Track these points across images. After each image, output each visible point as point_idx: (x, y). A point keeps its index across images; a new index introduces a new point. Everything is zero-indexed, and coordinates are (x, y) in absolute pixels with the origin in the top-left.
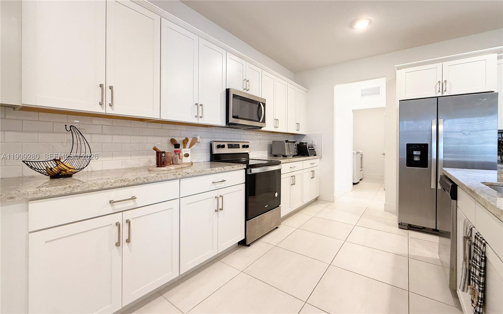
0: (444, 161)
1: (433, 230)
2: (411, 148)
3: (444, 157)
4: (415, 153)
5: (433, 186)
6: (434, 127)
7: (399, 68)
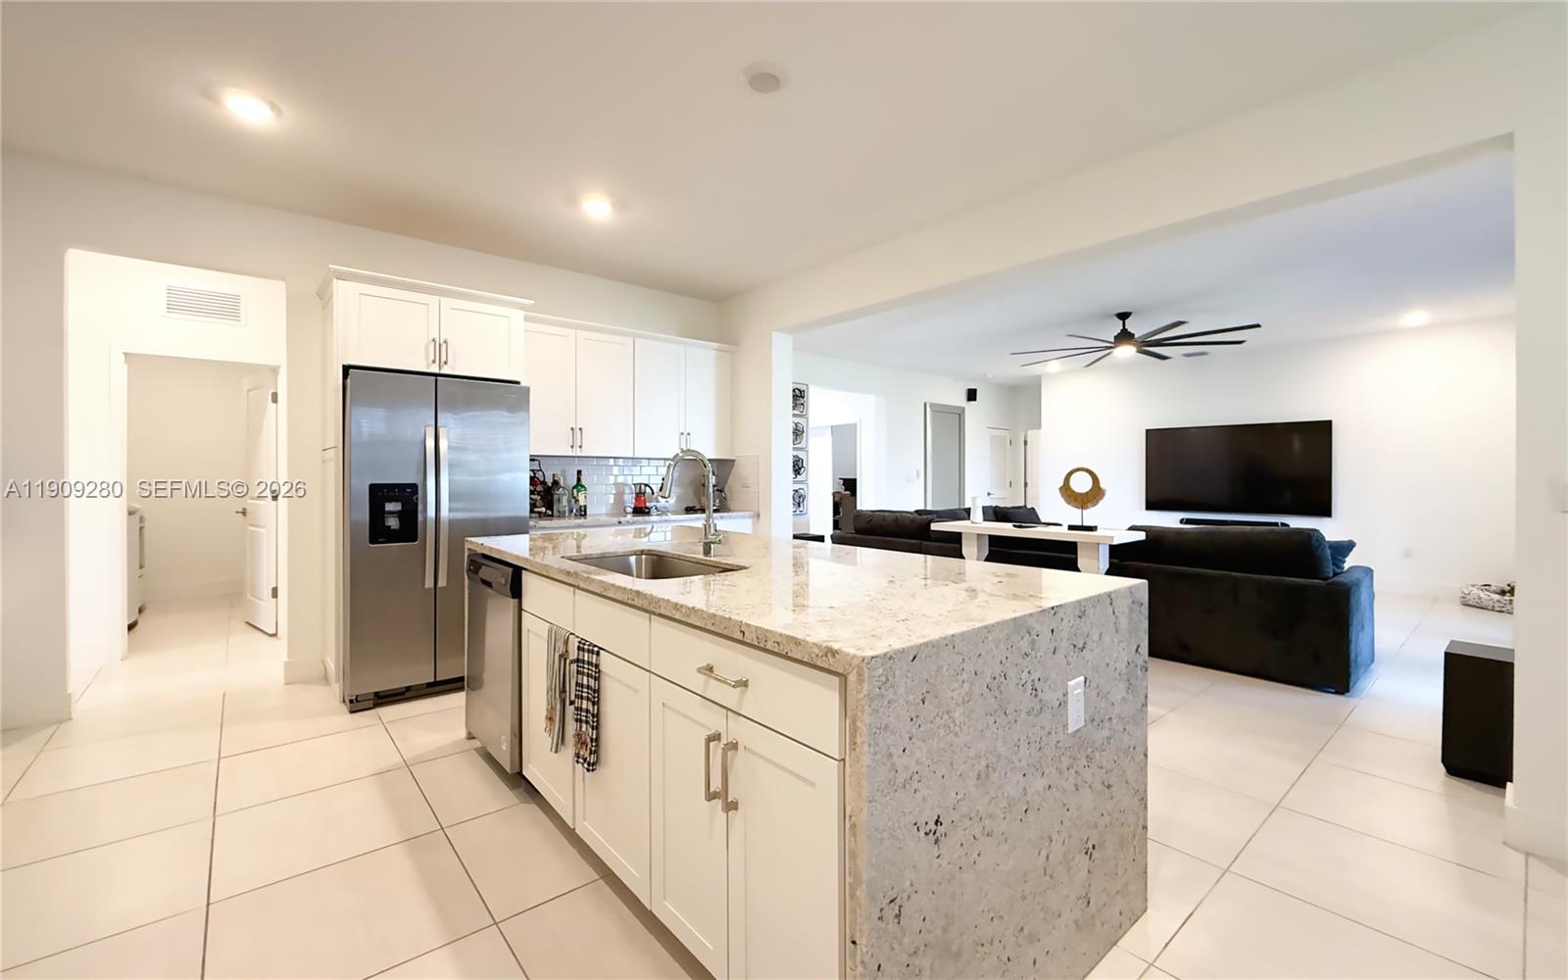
0: (451, 522)
1: (429, 685)
2: (379, 494)
3: (450, 510)
4: (390, 507)
5: (429, 583)
6: (430, 444)
7: (341, 276)
